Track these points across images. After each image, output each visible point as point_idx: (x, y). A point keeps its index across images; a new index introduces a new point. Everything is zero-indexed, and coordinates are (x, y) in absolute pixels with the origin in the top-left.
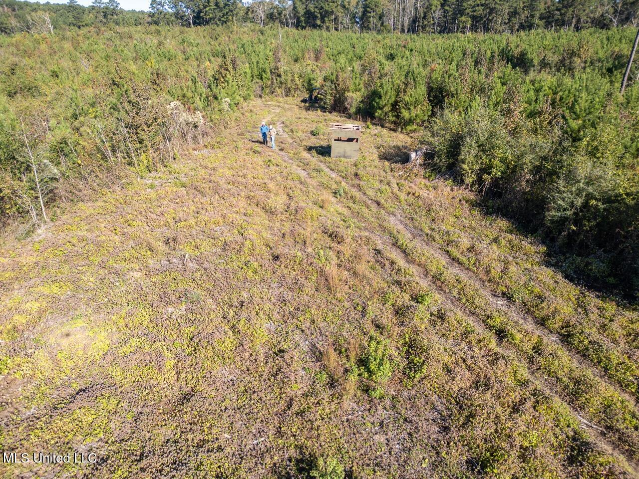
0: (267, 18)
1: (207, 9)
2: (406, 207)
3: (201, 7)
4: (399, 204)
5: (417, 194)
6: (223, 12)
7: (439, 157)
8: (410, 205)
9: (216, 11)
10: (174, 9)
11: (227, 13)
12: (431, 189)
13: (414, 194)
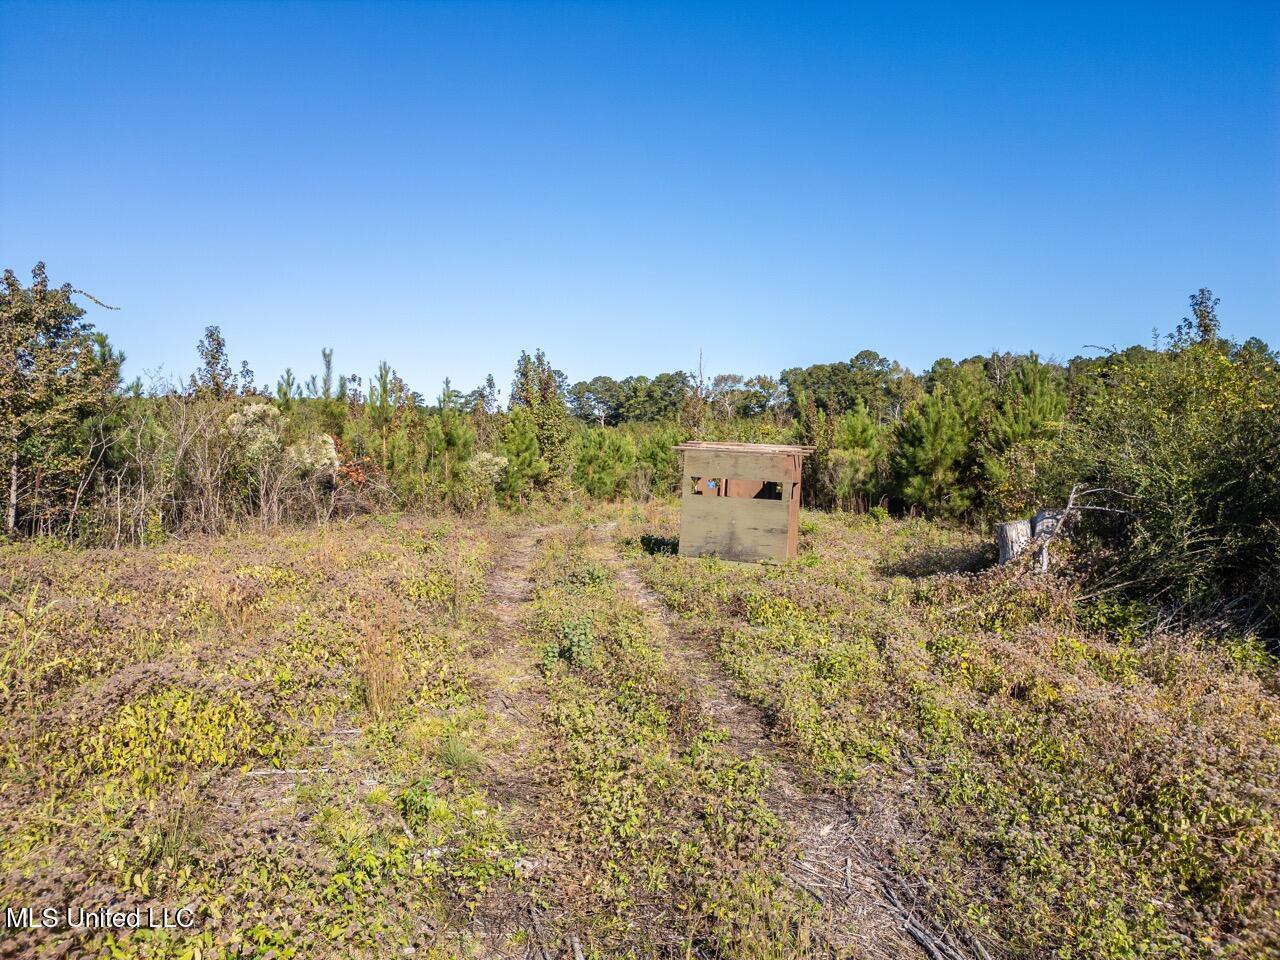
0: (738, 413)
1: (632, 402)
2: (957, 759)
3: (622, 399)
4: (912, 737)
5: (1043, 694)
6: (659, 405)
7: (1160, 525)
8: (989, 753)
9: (647, 405)
10: (575, 404)
11: (666, 407)
12: (1132, 677)
13: (1020, 693)
